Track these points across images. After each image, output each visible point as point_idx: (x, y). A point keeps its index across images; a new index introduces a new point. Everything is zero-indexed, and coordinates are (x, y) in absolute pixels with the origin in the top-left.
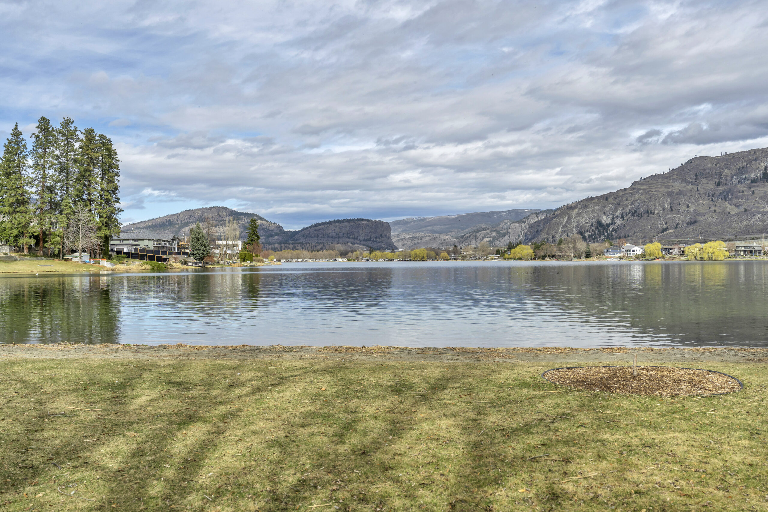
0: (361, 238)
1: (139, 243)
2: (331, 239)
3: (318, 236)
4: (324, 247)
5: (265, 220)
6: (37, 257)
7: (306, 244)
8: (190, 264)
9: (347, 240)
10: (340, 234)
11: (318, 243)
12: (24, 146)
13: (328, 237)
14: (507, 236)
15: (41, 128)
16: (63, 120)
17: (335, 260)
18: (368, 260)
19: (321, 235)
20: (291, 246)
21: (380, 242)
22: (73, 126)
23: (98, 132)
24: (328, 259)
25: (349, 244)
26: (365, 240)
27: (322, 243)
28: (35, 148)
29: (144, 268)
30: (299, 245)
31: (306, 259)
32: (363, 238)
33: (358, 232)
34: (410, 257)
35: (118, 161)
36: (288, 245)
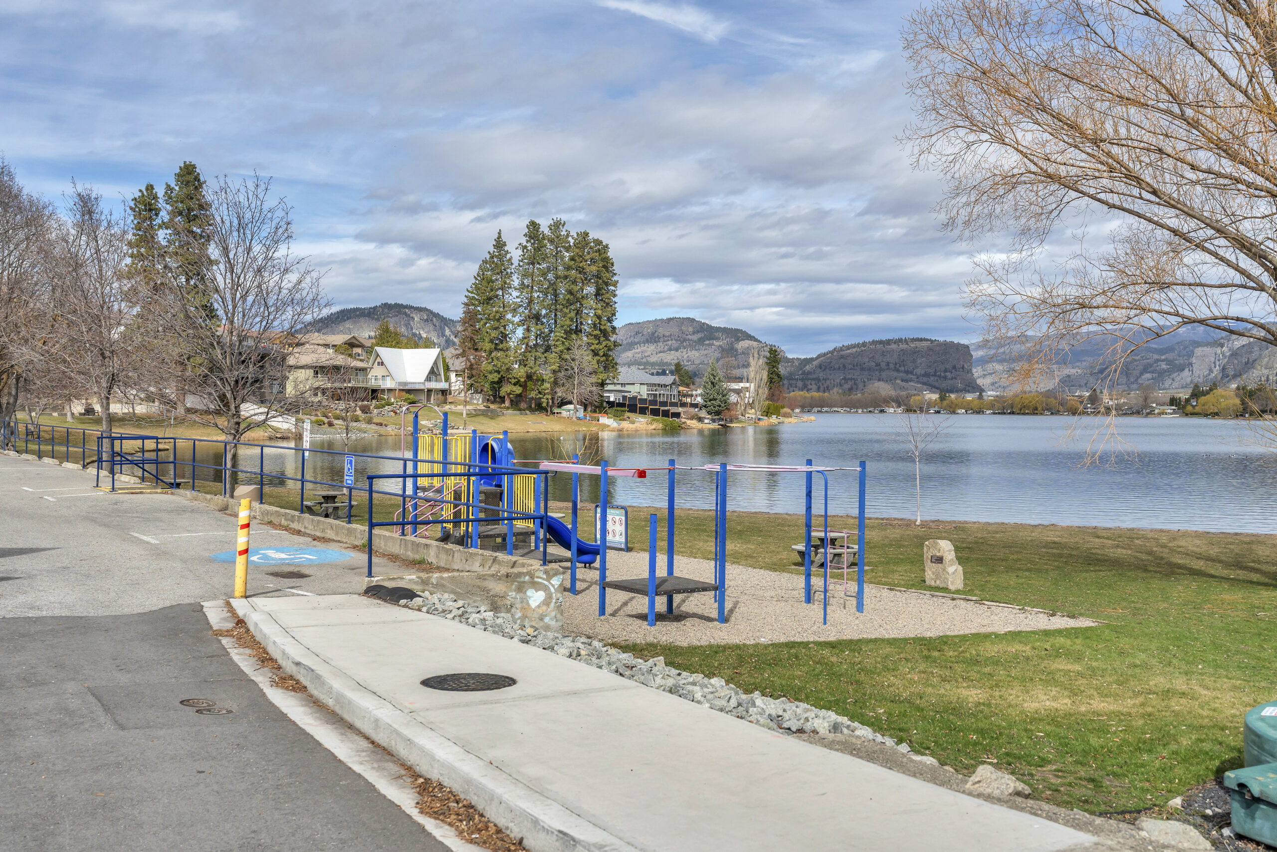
0: (919, 371)
1: (628, 388)
2: (866, 373)
3: (844, 366)
4: (855, 387)
5: (756, 340)
6: (520, 410)
7: (825, 380)
8: (706, 421)
9: (895, 374)
10: (883, 365)
11: (845, 379)
12: (510, 259)
13: (862, 369)
14: (1187, 370)
15: (530, 237)
16: (552, 222)
17: (882, 411)
18: (938, 412)
19: (851, 366)
20: (800, 384)
21: (952, 379)
22: (564, 230)
23: (592, 235)
24: (871, 409)
25: (898, 381)
26: (926, 375)
27: (851, 379)
28: (521, 264)
29: (653, 427)
30: (813, 382)
31: (836, 409)
32: (923, 372)
33: (914, 361)
34: (1012, 408)
35: (615, 274)
36: (794, 382)
